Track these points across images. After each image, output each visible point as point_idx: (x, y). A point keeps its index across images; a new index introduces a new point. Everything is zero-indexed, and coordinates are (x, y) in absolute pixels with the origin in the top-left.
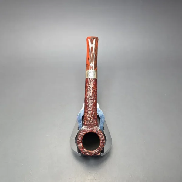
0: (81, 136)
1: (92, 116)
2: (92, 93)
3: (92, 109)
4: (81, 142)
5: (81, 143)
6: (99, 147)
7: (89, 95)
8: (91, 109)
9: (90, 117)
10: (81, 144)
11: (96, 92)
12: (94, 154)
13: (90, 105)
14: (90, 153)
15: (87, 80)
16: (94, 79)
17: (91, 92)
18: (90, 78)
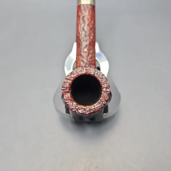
0: (68, 81)
1: (87, 61)
2: (88, 25)
3: (89, 50)
4: (68, 90)
5: (68, 92)
6: (101, 98)
7: (83, 29)
8: (86, 50)
9: (85, 61)
10: (69, 94)
11: (94, 24)
12: (92, 111)
13: (84, 44)
14: (85, 109)
15: (79, 7)
16: (91, 5)
17: (86, 25)
18: (83, 5)
